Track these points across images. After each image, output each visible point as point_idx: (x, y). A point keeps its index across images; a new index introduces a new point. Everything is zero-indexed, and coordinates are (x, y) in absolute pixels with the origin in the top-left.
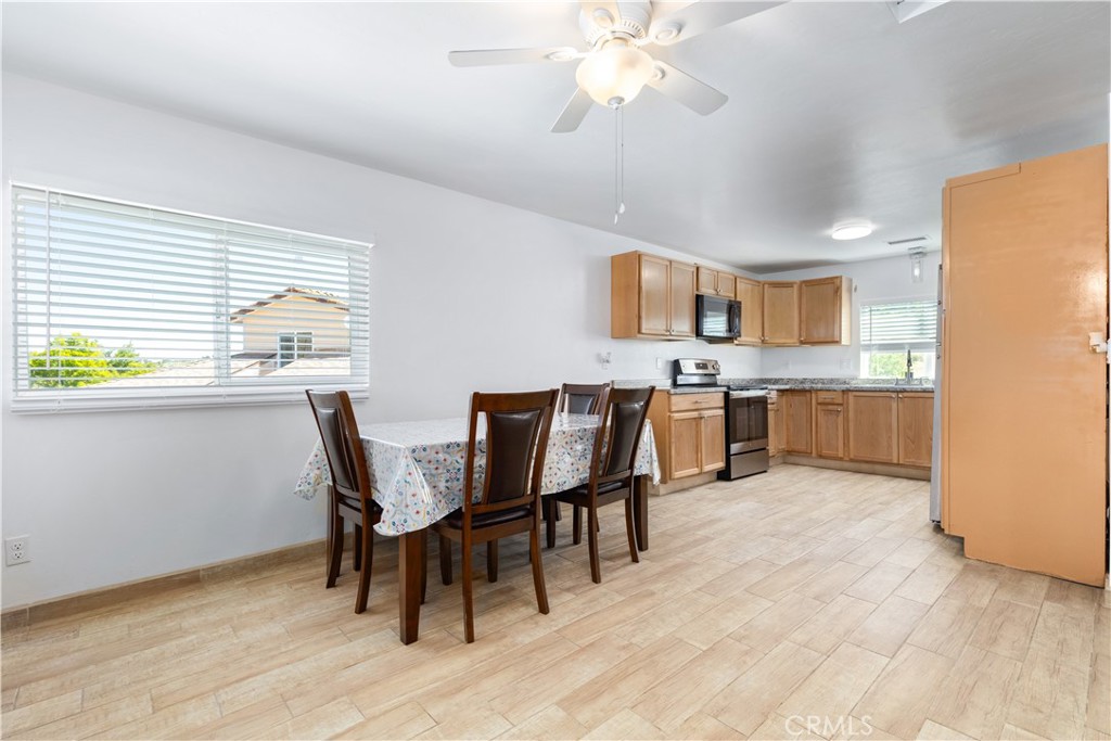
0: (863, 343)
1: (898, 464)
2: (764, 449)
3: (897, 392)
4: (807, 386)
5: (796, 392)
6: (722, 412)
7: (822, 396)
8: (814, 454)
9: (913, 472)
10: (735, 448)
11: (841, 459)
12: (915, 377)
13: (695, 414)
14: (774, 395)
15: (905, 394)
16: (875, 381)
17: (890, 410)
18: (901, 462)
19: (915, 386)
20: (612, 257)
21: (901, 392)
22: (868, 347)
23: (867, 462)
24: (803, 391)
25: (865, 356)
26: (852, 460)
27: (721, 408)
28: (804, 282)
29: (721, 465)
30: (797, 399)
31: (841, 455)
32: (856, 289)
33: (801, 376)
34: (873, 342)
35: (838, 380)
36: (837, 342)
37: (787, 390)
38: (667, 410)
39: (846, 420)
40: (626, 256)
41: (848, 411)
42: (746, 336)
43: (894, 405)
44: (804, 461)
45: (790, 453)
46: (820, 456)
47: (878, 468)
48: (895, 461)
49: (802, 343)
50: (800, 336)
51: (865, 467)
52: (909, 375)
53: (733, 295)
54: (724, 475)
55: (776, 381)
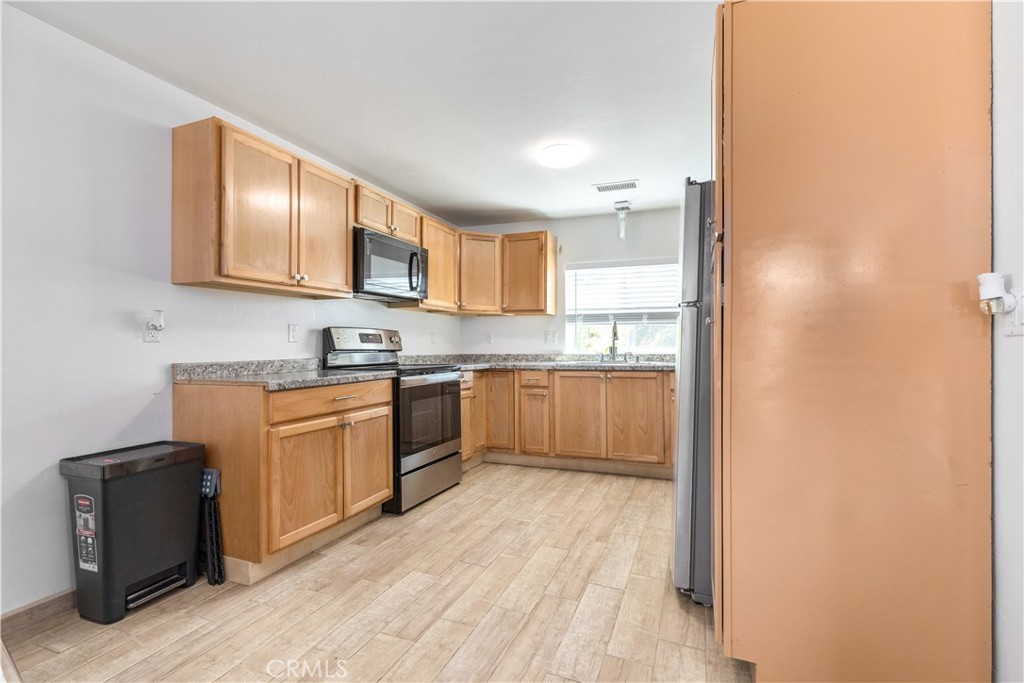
0: (567, 313)
1: (607, 459)
2: (457, 453)
3: (606, 371)
4: (510, 364)
5: (496, 372)
6: (386, 410)
7: (527, 377)
8: (517, 450)
9: (621, 468)
10: (409, 462)
11: (546, 455)
12: (619, 352)
13: (332, 421)
14: (469, 376)
15: (614, 374)
16: (580, 358)
17: (599, 393)
18: (610, 456)
19: (619, 363)
20: (173, 129)
21: (609, 371)
22: (573, 318)
23: (574, 458)
24: (505, 371)
25: (570, 327)
26: (558, 456)
27: (387, 404)
28: (507, 235)
29: (386, 493)
30: (498, 380)
31: (546, 450)
32: (561, 249)
33: (503, 352)
34: (579, 313)
35: (543, 356)
36: (542, 311)
37: (487, 370)
38: (262, 422)
39: (552, 406)
40: (196, 127)
41: (554, 395)
42: (438, 298)
43: (603, 387)
44: (506, 458)
45: (490, 449)
46: (524, 452)
47: (586, 464)
48: (604, 456)
49: (504, 310)
50: (502, 303)
51: (571, 463)
52: (613, 350)
53: (416, 240)
54: (392, 507)
55: (476, 358)
